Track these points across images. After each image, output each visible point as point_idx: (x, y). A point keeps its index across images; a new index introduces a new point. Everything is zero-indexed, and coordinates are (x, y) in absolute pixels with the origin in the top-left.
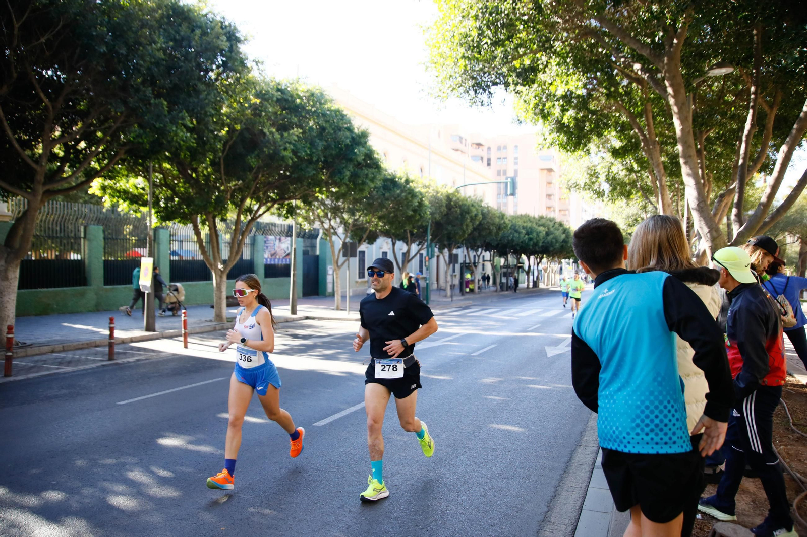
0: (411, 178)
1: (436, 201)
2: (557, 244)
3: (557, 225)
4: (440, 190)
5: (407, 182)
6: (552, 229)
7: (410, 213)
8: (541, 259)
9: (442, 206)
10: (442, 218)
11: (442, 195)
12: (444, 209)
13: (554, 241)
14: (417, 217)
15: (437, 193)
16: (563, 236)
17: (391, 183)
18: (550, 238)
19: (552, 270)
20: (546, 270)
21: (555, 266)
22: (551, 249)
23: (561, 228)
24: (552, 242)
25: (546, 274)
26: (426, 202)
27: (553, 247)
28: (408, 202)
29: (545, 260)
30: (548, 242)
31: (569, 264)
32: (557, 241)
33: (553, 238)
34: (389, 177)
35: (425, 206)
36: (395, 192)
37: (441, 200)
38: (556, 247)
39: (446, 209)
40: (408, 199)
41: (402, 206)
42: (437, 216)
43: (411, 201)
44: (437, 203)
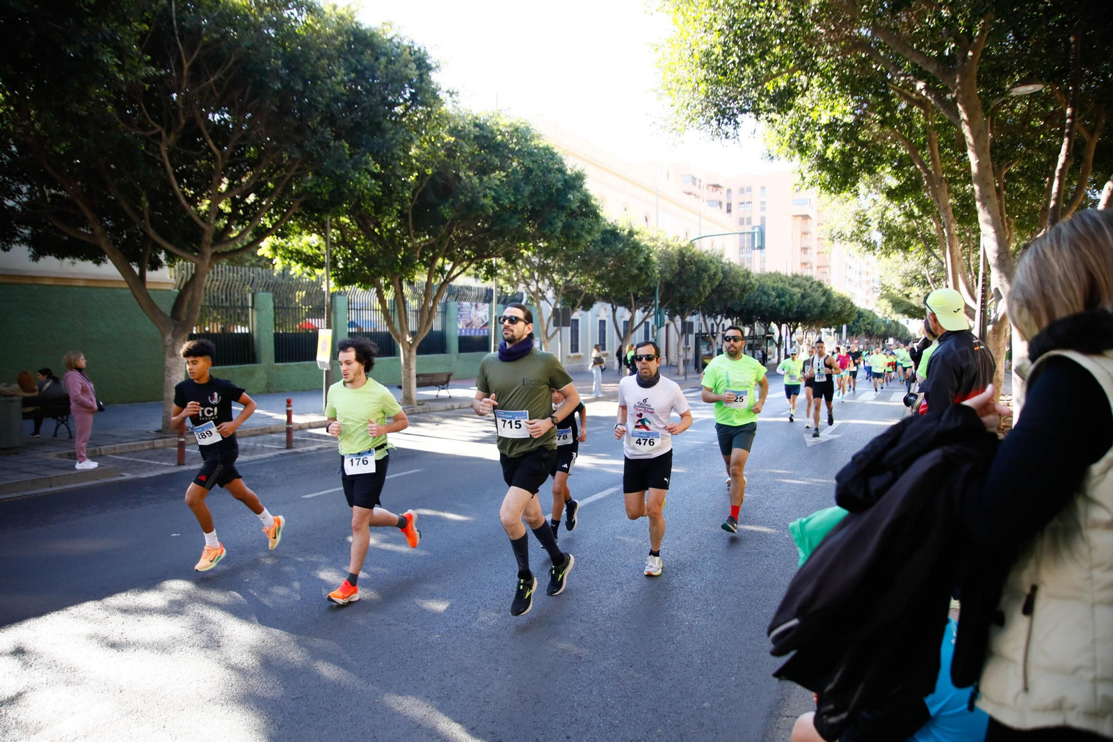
0: (636, 229)
1: (666, 258)
2: (816, 309)
3: (815, 286)
4: (670, 243)
5: (631, 233)
6: (809, 291)
7: (636, 271)
8: (795, 327)
9: (674, 262)
10: (673, 278)
11: (673, 249)
12: (676, 267)
13: (812, 305)
14: (644, 277)
15: (668, 247)
17: (612, 235)
18: (806, 301)
20: (800, 341)
22: (808, 315)
23: (821, 289)
24: (809, 307)
26: (654, 258)
27: (809, 313)
28: (632, 259)
29: (799, 329)
30: (804, 307)
31: (829, 333)
32: (815, 305)
33: (811, 302)
34: (609, 228)
35: (653, 263)
36: (616, 246)
37: (672, 256)
38: (814, 313)
39: (678, 267)
40: (632, 255)
41: (625, 264)
42: (668, 275)
43: (635, 257)
44: (668, 259)
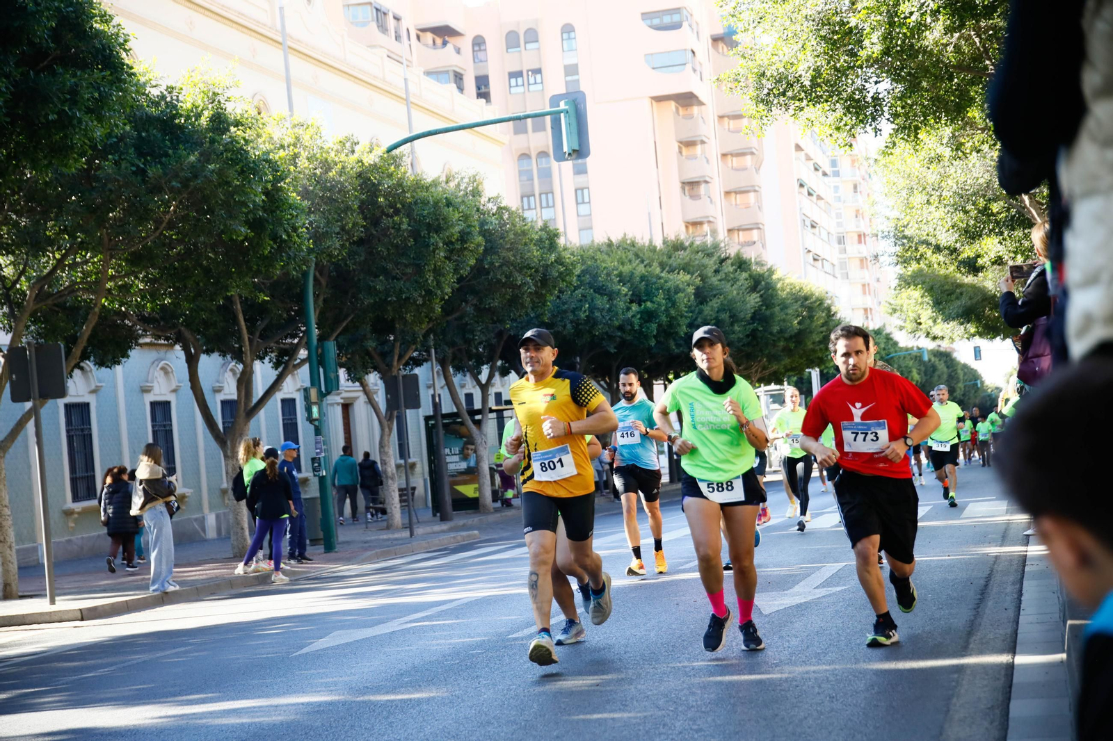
0: (232, 109)
1: (326, 196)
3: (728, 268)
4: (333, 155)
5: (220, 122)
6: (714, 280)
7: (243, 231)
9: (348, 209)
10: (351, 253)
11: (341, 173)
12: (355, 220)
14: (269, 246)
15: (327, 166)
16: (753, 300)
23: (745, 275)
26: (293, 195)
28: (232, 195)
35: (291, 207)
36: (179, 158)
37: (343, 191)
39: (361, 221)
40: (228, 184)
41: (211, 211)
42: (335, 244)
43: (240, 190)
44: (331, 200)
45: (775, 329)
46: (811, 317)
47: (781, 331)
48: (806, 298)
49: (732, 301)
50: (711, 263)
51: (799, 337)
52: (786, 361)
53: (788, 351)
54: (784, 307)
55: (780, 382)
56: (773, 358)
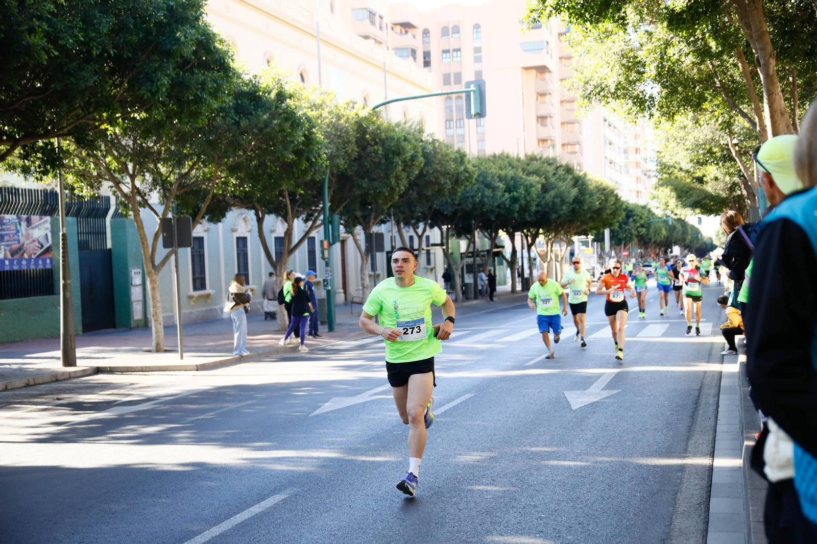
0: (288, 89)
1: (337, 134)
2: (564, 207)
3: (561, 172)
4: (342, 112)
5: (281, 96)
6: (553, 180)
7: (292, 157)
8: (535, 236)
9: (349, 142)
10: (350, 166)
11: (347, 121)
12: (353, 149)
13: (558, 201)
14: (304, 165)
15: (339, 118)
16: (574, 192)
17: (251, 99)
18: (549, 196)
19: (556, 256)
20: (544, 257)
21: (560, 249)
22: (554, 216)
23: (570, 177)
24: (554, 204)
25: (545, 265)
26: (320, 136)
27: (555, 212)
28: (285, 137)
29: (541, 239)
30: (547, 204)
31: (585, 244)
32: (563, 202)
33: (556, 196)
34: (246, 88)
35: (318, 143)
36: (258, 117)
37: (347, 132)
38: (562, 212)
39: (356, 149)
40: (284, 131)
41: (274, 145)
42: (341, 162)
43: (290, 134)
44: (340, 136)
45: (586, 207)
46: (606, 200)
47: (589, 208)
48: (604, 189)
49: (562, 192)
50: (551, 169)
51: (599, 211)
52: (591, 224)
53: (592, 218)
54: (591, 195)
55: (587, 235)
56: (584, 222)
